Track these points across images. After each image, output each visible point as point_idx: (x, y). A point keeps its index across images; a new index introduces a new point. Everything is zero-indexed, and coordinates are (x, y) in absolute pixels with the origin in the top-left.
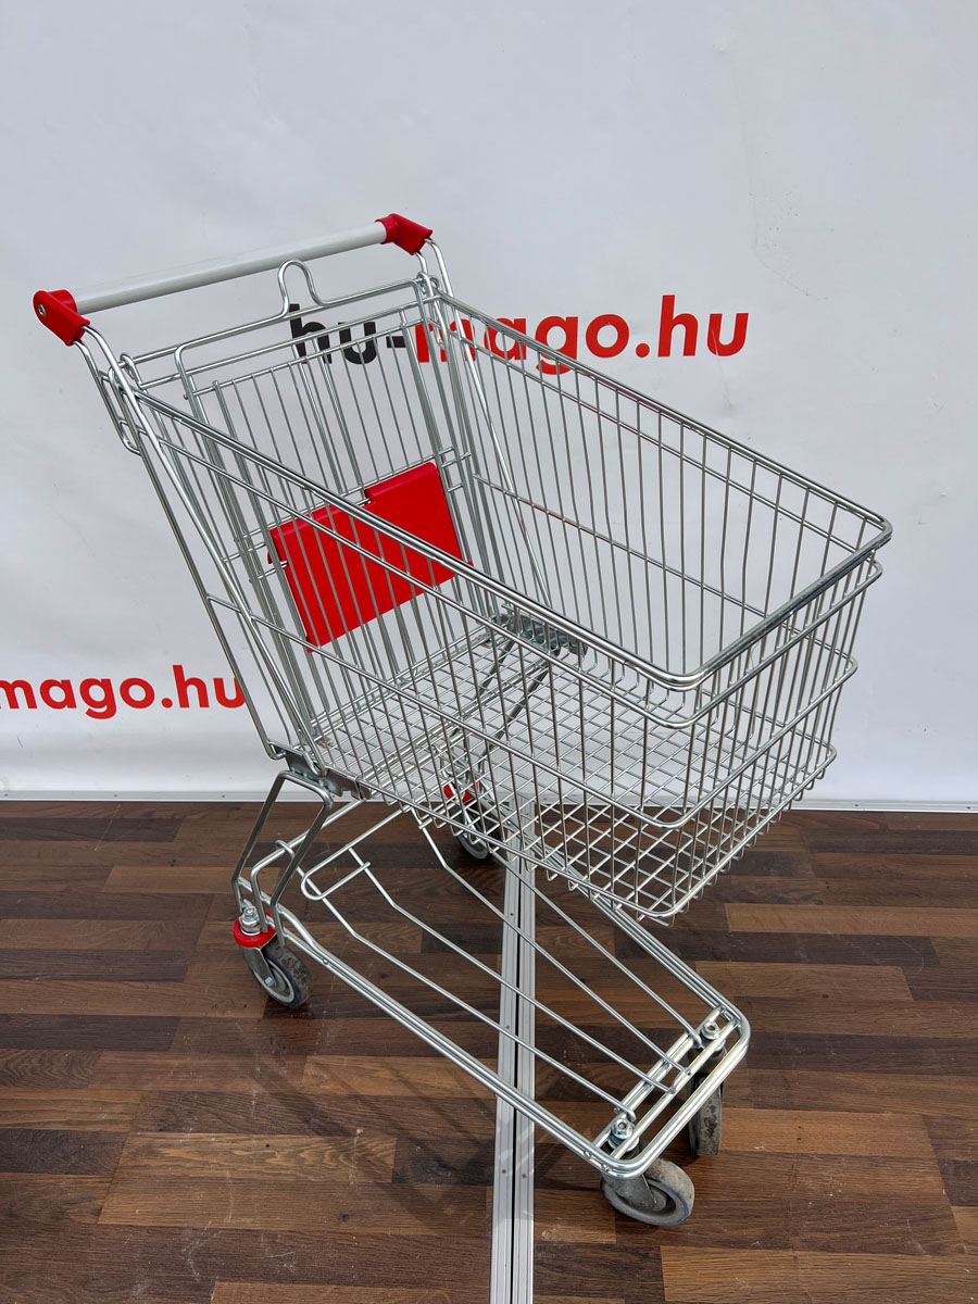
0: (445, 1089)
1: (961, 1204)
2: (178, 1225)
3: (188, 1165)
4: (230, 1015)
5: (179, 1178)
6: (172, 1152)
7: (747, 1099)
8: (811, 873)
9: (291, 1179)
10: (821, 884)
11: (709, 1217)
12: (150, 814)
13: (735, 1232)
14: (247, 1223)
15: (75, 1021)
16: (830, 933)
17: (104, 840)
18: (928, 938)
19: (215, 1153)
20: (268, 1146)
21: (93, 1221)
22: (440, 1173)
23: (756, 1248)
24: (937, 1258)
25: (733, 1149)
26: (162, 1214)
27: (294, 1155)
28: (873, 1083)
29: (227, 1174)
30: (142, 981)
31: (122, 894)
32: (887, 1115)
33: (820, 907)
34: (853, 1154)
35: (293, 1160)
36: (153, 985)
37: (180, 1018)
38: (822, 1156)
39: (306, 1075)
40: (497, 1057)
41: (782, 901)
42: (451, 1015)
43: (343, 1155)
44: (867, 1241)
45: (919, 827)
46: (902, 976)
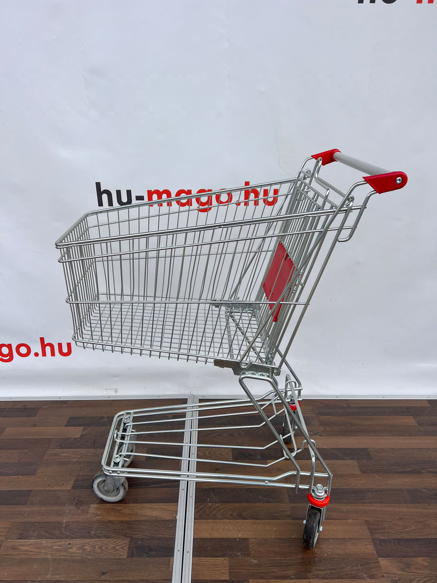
0: (153, 516)
1: (383, 557)
2: (25, 579)
3: (31, 553)
4: (56, 488)
5: (26, 559)
6: (24, 548)
7: (289, 516)
8: (318, 424)
9: (79, 558)
10: (322, 428)
11: (272, 566)
12: (25, 406)
13: (283, 573)
14: (57, 578)
16: (325, 447)
17: (3, 417)
18: (367, 448)
19: (45, 548)
20: (69, 544)
22: (149, 553)
23: (292, 579)
24: (374, 580)
25: (283, 537)
26: (17, 575)
27: (82, 547)
28: (344, 507)
29: (49, 557)
30: (16, 475)
31: (9, 439)
32: (350, 521)
33: (321, 437)
34: (336, 537)
35: (81, 550)
36: (21, 477)
37: (32, 490)
38: (321, 539)
39: (90, 513)
40: (178, 502)
42: (158, 485)
43: (104, 546)
44: (342, 574)
45: (363, 405)
46: (356, 464)
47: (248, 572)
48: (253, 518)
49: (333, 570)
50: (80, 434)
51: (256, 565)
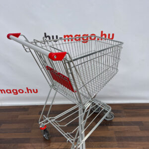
7: (117, 146)
10: (126, 114)
18: (142, 121)
28: (135, 143)
46: (138, 127)
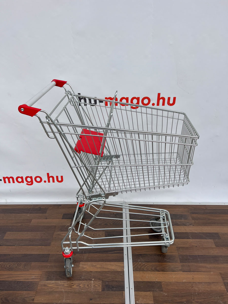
0: (112, 269)
2: (53, 302)
5: (52, 291)
6: (50, 285)
7: (181, 270)
8: (191, 219)
9: (78, 291)
10: (193, 221)
11: (174, 297)
12: (40, 207)
13: (180, 300)
14: (68, 301)
15: (26, 255)
16: (196, 232)
17: (30, 213)
18: (218, 233)
19: (60, 285)
20: (72, 283)
21: (32, 302)
22: (112, 289)
25: (178, 281)
26: (48, 300)
27: (78, 285)
28: (208, 266)
29: (63, 290)
30: (41, 246)
31: (35, 226)
32: (212, 273)
33: (194, 226)
34: (205, 282)
35: (78, 287)
36: (43, 247)
37: (50, 254)
38: (198, 282)
39: (80, 267)
40: (124, 262)
41: (186, 225)
42: (112, 252)
43: (90, 285)
44: (209, 301)
45: (214, 208)
46: (213, 241)
47: (163, 300)
48: (163, 271)
49: (205, 299)
50: (70, 223)
51: (166, 296)
